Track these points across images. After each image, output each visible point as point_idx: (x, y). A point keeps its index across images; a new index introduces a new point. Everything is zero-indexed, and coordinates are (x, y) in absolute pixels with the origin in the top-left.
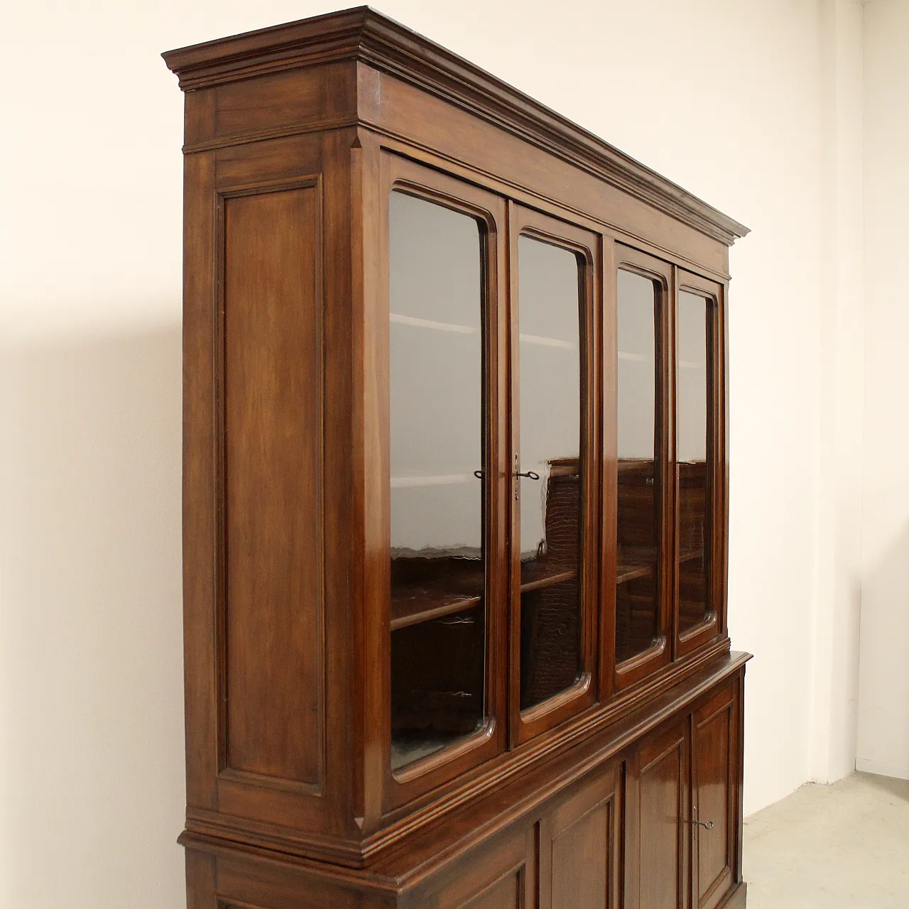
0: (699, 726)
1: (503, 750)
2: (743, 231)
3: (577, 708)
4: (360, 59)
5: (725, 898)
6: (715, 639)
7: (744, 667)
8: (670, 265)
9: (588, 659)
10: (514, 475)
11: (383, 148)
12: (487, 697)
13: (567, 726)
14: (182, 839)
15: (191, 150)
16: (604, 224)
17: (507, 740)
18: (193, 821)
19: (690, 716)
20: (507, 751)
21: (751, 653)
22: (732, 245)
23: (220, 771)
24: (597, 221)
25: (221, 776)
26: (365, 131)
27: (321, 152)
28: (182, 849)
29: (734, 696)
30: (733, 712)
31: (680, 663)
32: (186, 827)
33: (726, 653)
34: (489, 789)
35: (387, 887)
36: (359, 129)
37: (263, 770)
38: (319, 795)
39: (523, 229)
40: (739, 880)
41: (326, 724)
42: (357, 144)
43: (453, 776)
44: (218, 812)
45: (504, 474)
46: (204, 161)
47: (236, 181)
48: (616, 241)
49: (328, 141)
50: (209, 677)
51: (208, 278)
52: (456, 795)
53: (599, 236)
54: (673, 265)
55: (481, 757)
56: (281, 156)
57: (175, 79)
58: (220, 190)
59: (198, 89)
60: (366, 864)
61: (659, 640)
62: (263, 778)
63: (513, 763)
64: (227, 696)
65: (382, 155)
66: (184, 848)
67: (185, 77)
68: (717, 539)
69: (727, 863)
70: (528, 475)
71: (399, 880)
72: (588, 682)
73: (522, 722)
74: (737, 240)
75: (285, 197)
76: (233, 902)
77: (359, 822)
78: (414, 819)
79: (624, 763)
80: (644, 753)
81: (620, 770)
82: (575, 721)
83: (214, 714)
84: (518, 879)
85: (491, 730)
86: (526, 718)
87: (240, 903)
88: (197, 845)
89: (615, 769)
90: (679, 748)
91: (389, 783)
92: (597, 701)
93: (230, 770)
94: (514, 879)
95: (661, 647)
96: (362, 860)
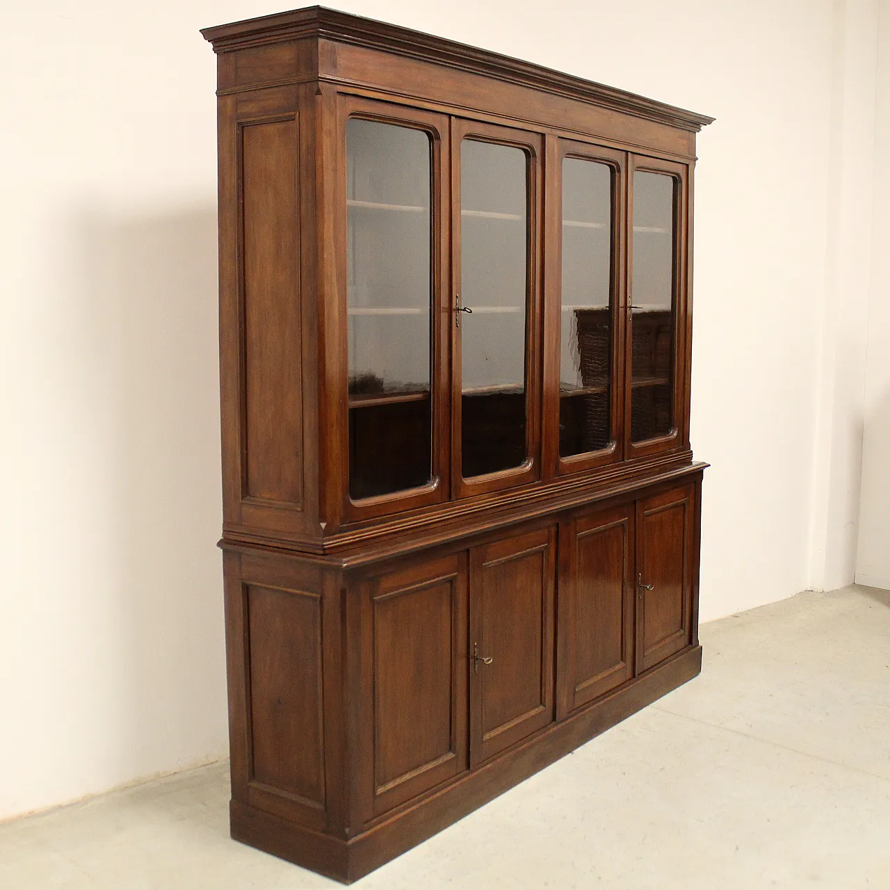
0: (646, 512)
1: (445, 499)
2: (708, 121)
4: (320, 36)
6: (675, 450)
8: (624, 153)
9: (531, 447)
10: (454, 310)
11: (339, 93)
13: (506, 493)
14: (219, 544)
15: (220, 94)
16: (547, 126)
17: (449, 493)
18: (227, 532)
19: (635, 501)
20: (449, 501)
21: (708, 463)
22: (698, 132)
23: (242, 498)
24: (540, 124)
25: (244, 501)
26: (324, 84)
27: (298, 98)
28: (220, 550)
30: (690, 508)
31: (631, 463)
32: (223, 536)
33: (688, 461)
34: (432, 523)
35: (336, 564)
36: (320, 83)
37: (267, 496)
38: (300, 509)
39: (465, 136)
40: (694, 643)
41: (303, 464)
42: (319, 92)
43: (401, 510)
44: (241, 525)
45: (446, 309)
46: (229, 101)
47: (248, 115)
48: (559, 137)
49: (302, 90)
51: (233, 180)
52: (402, 523)
53: (543, 135)
54: (627, 152)
55: (425, 502)
56: (274, 100)
57: (210, 45)
58: (239, 121)
59: (225, 52)
60: (327, 552)
61: (609, 444)
62: (267, 501)
63: (454, 510)
64: (247, 449)
65: (338, 97)
66: (222, 550)
67: (216, 44)
69: (681, 627)
70: (464, 310)
71: (345, 560)
72: (530, 464)
73: (464, 484)
74: (703, 127)
75: (278, 126)
76: (251, 583)
77: (323, 525)
78: (367, 531)
79: (558, 524)
80: (583, 521)
81: (553, 529)
82: (516, 490)
83: (239, 462)
84: (451, 585)
85: (435, 485)
86: (468, 481)
87: (254, 583)
88: (229, 547)
89: (549, 527)
90: (622, 525)
91: (347, 505)
92: (540, 479)
93: (248, 497)
94: (449, 585)
95: (612, 448)
96: (324, 549)
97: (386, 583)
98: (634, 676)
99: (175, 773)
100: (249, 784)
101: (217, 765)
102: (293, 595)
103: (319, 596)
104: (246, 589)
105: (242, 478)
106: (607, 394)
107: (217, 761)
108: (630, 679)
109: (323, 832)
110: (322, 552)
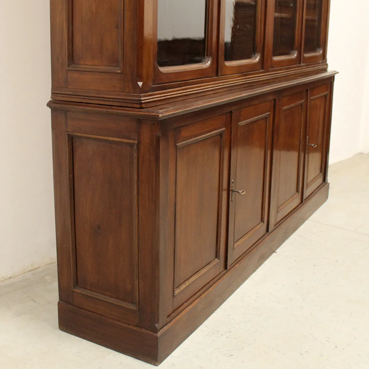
0: (312, 98)
1: (215, 75)
3: (252, 68)
5: (319, 188)
6: (321, 61)
7: (334, 77)
9: (259, 46)
12: (207, 46)
14: (48, 105)
17: (217, 70)
18: (55, 95)
19: (307, 90)
20: (217, 76)
21: (337, 71)
23: (68, 66)
25: (70, 68)
28: (49, 110)
29: (329, 90)
30: (328, 98)
31: (304, 66)
32: (51, 98)
33: (325, 70)
34: (208, 91)
35: (153, 114)
37: (90, 63)
38: (119, 72)
40: (326, 181)
41: (123, 34)
43: (189, 78)
44: (67, 88)
50: (63, 18)
55: (203, 74)
60: (143, 106)
61: (294, 52)
62: (91, 67)
63: (220, 83)
64: (73, 26)
68: (324, 12)
69: (321, 171)
71: (160, 111)
72: (259, 57)
73: (225, 65)
76: (75, 134)
77: (140, 84)
78: (169, 92)
79: (275, 100)
80: (285, 99)
81: (273, 102)
82: (252, 74)
83: (66, 37)
84: (221, 137)
85: (209, 62)
86: (228, 64)
87: (79, 134)
88: (58, 106)
89: (270, 101)
90: (301, 105)
91: (156, 70)
92: (262, 68)
93: (73, 65)
94: (219, 137)
95: (295, 55)
96: (142, 103)
97: (184, 133)
98: (302, 202)
99: (10, 278)
100: (74, 290)
101: (39, 270)
102: (112, 142)
103: (136, 142)
104: (71, 139)
105: (68, 49)
106: (293, 19)
107: (39, 268)
108: (300, 204)
109: (137, 326)
110: (138, 106)
